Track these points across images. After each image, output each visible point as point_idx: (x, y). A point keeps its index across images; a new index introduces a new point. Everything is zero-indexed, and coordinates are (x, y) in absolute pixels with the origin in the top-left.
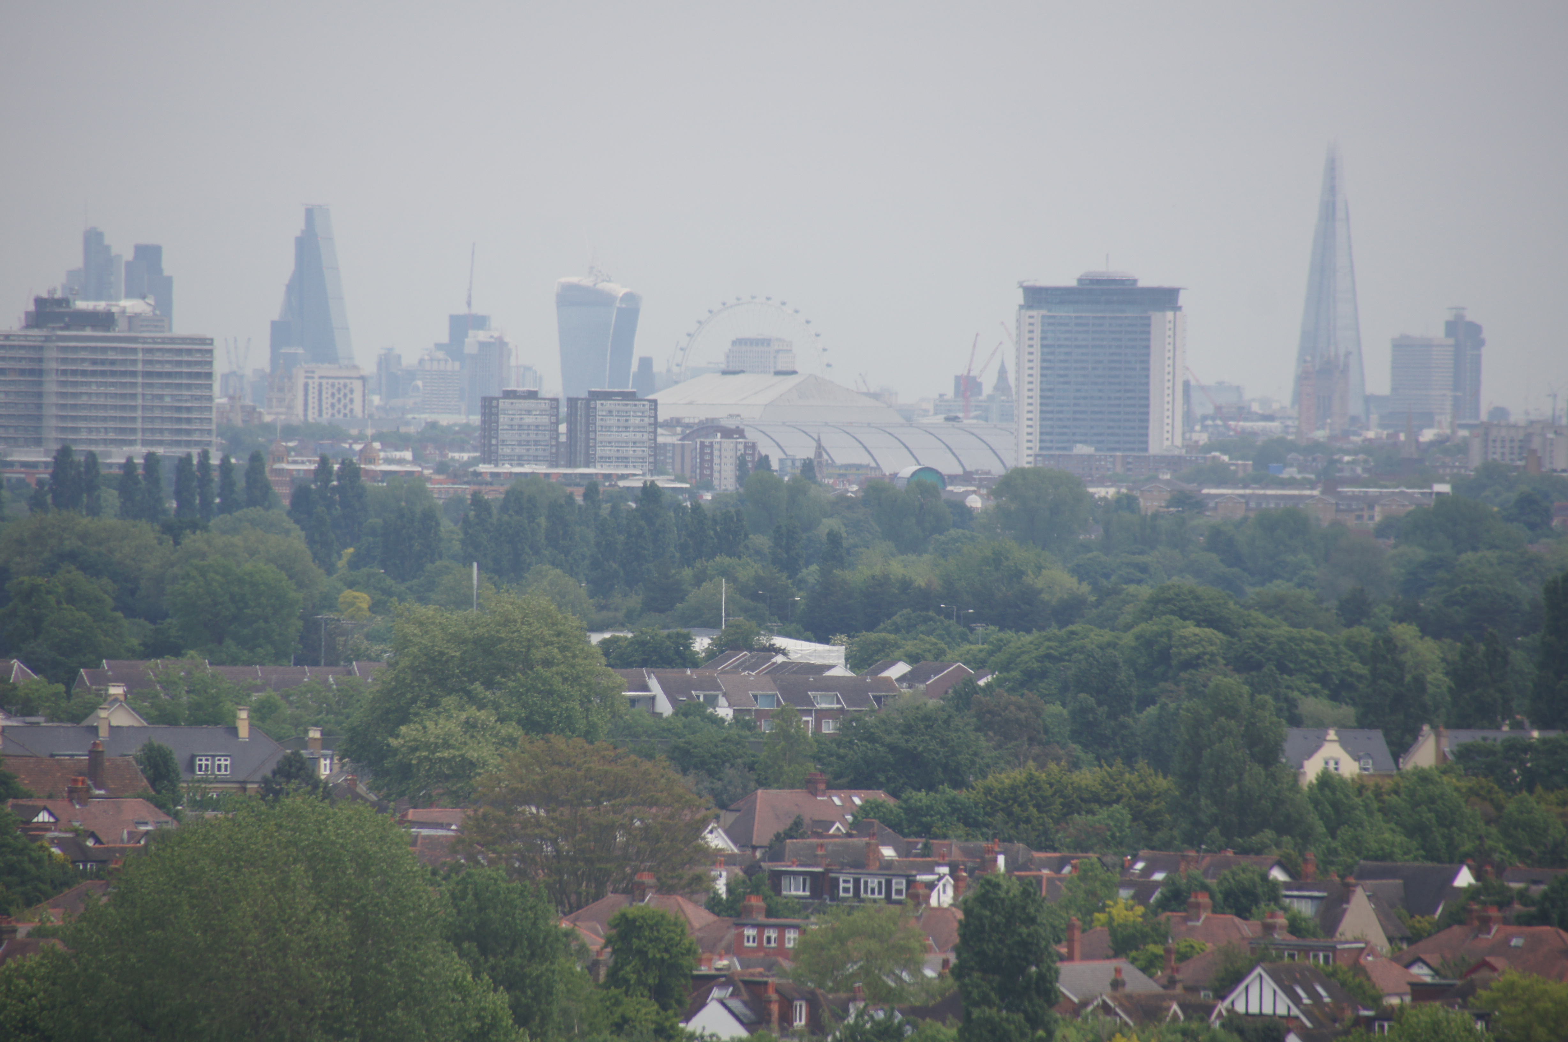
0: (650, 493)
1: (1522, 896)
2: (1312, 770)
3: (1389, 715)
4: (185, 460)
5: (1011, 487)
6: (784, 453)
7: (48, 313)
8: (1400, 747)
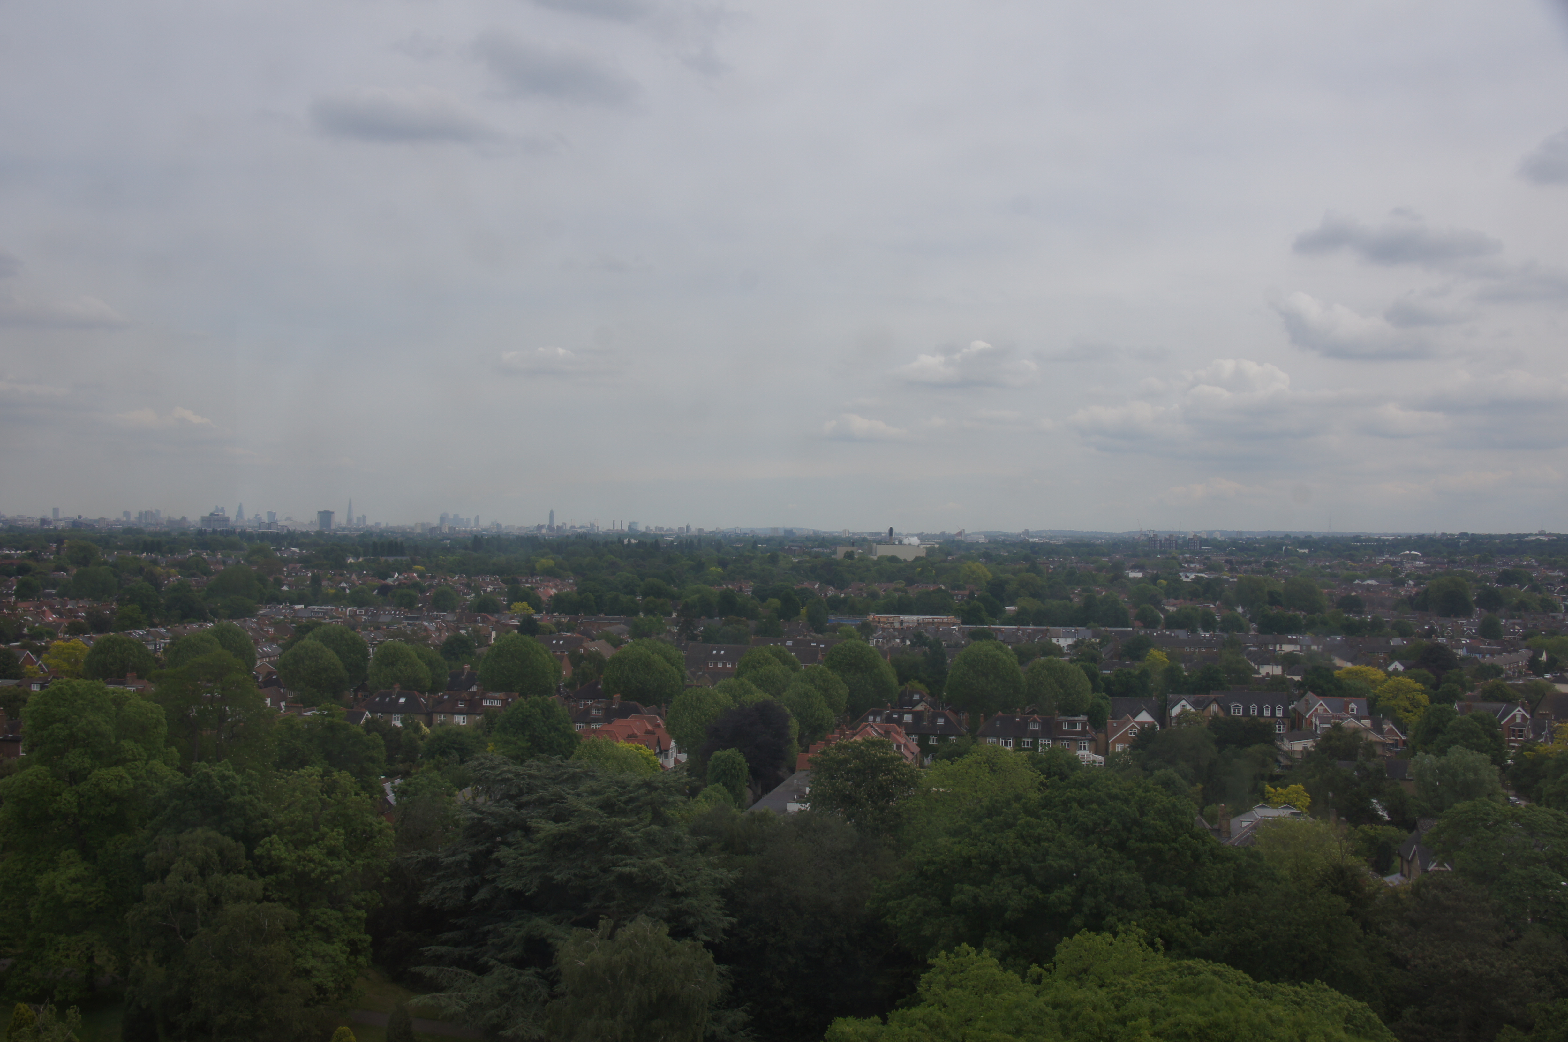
0: (278, 533)
1: (371, 574)
2: (349, 561)
3: (357, 555)
4: (226, 530)
5: (317, 533)
6: (292, 528)
7: (212, 514)
8: (358, 559)
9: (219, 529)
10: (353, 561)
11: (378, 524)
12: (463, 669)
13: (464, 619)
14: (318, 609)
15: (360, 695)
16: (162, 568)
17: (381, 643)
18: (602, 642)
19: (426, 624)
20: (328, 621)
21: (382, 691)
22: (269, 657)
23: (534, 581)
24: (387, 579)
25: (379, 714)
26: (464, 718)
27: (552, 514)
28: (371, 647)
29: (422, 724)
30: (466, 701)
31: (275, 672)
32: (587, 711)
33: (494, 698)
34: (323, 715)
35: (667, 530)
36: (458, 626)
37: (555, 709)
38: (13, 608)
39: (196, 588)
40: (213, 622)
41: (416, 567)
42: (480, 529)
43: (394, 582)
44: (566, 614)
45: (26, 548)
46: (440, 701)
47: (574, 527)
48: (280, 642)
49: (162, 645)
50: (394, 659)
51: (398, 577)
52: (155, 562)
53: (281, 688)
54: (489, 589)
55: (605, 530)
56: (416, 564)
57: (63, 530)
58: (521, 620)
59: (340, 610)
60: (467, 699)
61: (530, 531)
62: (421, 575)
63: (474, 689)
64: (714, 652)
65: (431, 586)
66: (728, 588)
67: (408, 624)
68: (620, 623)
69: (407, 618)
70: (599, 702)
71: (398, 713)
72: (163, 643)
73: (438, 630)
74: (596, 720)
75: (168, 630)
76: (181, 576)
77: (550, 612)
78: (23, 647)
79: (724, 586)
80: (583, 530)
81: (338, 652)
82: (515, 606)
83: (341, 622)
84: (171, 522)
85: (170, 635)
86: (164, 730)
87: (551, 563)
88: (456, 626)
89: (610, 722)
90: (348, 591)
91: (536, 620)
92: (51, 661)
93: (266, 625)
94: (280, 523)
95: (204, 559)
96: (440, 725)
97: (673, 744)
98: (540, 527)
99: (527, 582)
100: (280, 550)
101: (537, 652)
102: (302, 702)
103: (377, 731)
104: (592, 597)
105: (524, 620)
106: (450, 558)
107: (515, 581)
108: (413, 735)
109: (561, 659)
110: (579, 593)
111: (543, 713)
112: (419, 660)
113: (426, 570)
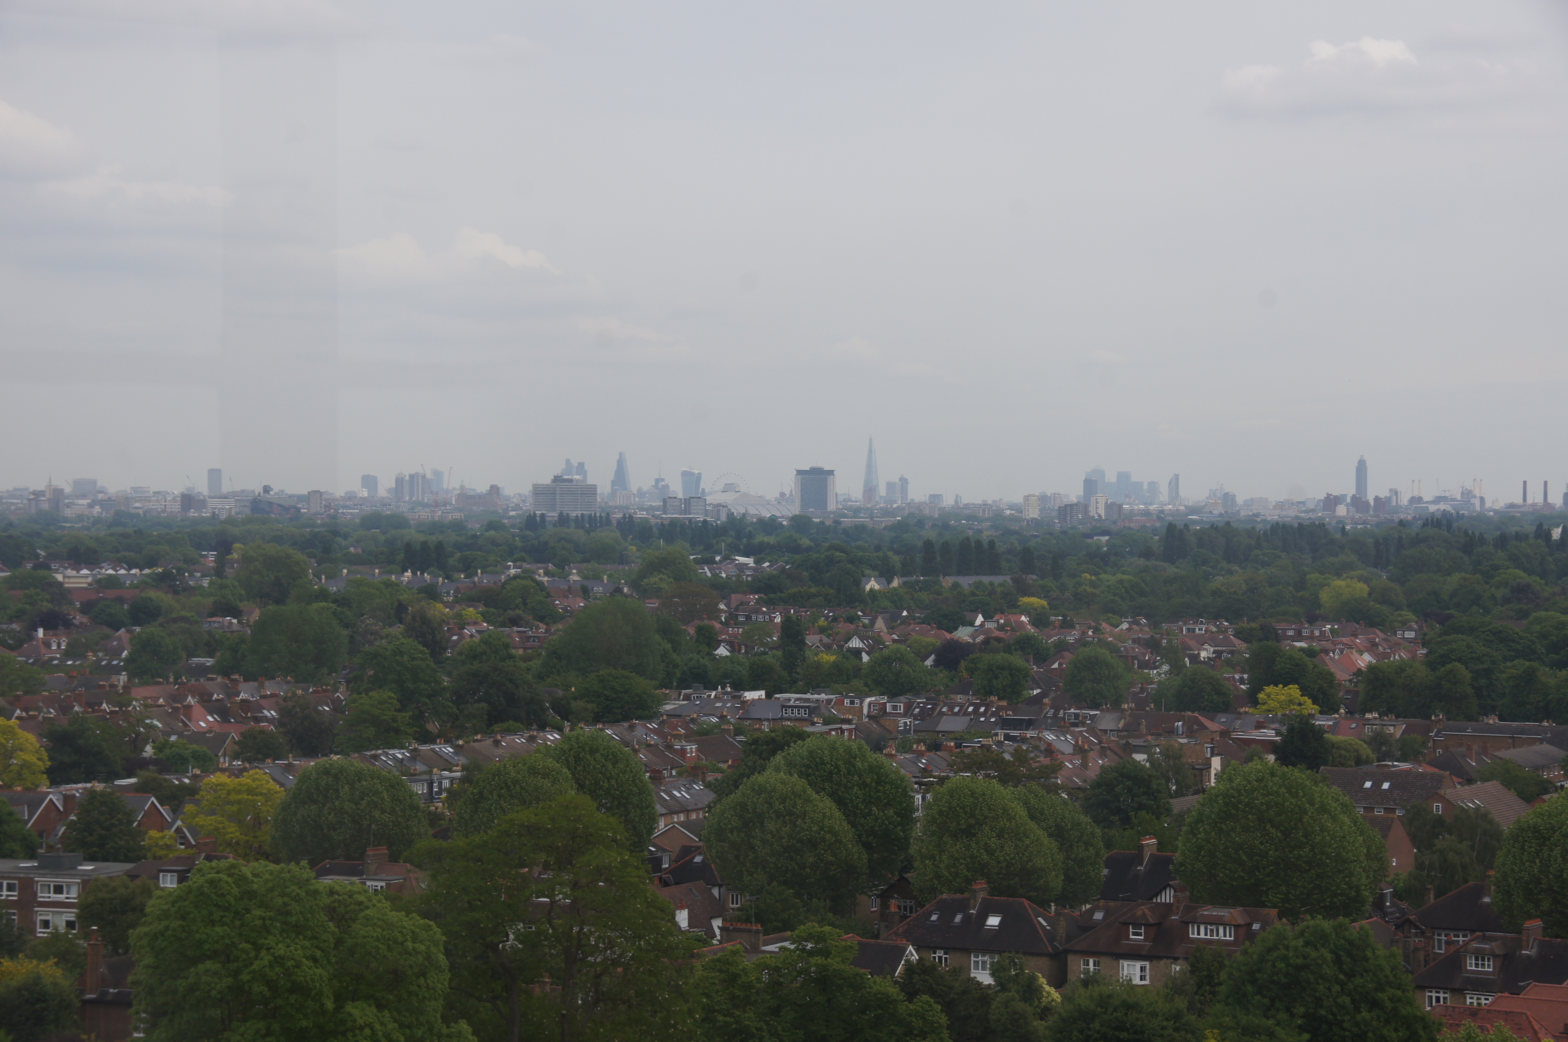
0: (705, 521)
1: (919, 618)
2: (868, 588)
3: (886, 574)
4: (591, 515)
5: (794, 519)
6: (738, 511)
7: (557, 479)
8: (889, 582)
9: (573, 514)
10: (877, 587)
11: (935, 498)
12: (1141, 848)
13: (1143, 728)
14: (796, 700)
15: (893, 905)
16: (447, 605)
17: (942, 780)
18: (1493, 787)
19: (1050, 737)
20: (819, 728)
21: (945, 896)
22: (687, 811)
23: (1317, 633)
24: (956, 629)
25: (940, 953)
26: (1142, 969)
27: (1361, 469)
28: (918, 793)
29: (1042, 981)
30: (1147, 925)
31: (698, 848)
32: (1455, 961)
33: (1217, 922)
34: (804, 950)
36: (1128, 744)
37: (1369, 954)
38: (122, 700)
39: (521, 651)
40: (560, 730)
41: (1026, 599)
42: (1182, 508)
43: (973, 636)
44: (1397, 717)
45: (151, 563)
46: (1086, 926)
47: (1420, 499)
48: (711, 777)
49: (446, 784)
50: (972, 821)
51: (982, 625)
52: (431, 593)
53: (714, 885)
54: (1203, 654)
55: (1500, 505)
56: (1026, 593)
57: (230, 521)
58: (1284, 729)
59: (847, 702)
60: (1152, 921)
61: (1307, 511)
62: (1039, 620)
63: (1167, 897)
65: (1061, 646)
67: (1007, 737)
68: (1541, 741)
69: (1006, 724)
70: (1484, 939)
71: (984, 951)
72: (447, 778)
73: (1080, 750)
74: (1480, 985)
75: (458, 749)
76: (488, 622)
77: (1356, 709)
78: (143, 788)
80: (1443, 506)
81: (840, 802)
82: (1269, 695)
83: (850, 731)
84: (465, 497)
85: (462, 760)
86: (441, 981)
87: (1361, 589)
88: (1124, 742)
89: (1516, 991)
90: (865, 658)
91: (1321, 730)
92: (201, 820)
93: (678, 737)
94: (710, 499)
95: (539, 584)
96: (1086, 983)
98: (1331, 501)
99: (1299, 637)
100: (710, 562)
101: (1323, 809)
102: (760, 919)
103: (933, 993)
104: (1466, 675)
105: (1291, 730)
106: (1109, 578)
107: (1269, 634)
108: (1020, 1006)
109: (1385, 827)
110: (1432, 665)
111: (1338, 961)
112: (1032, 825)
113: (1052, 607)
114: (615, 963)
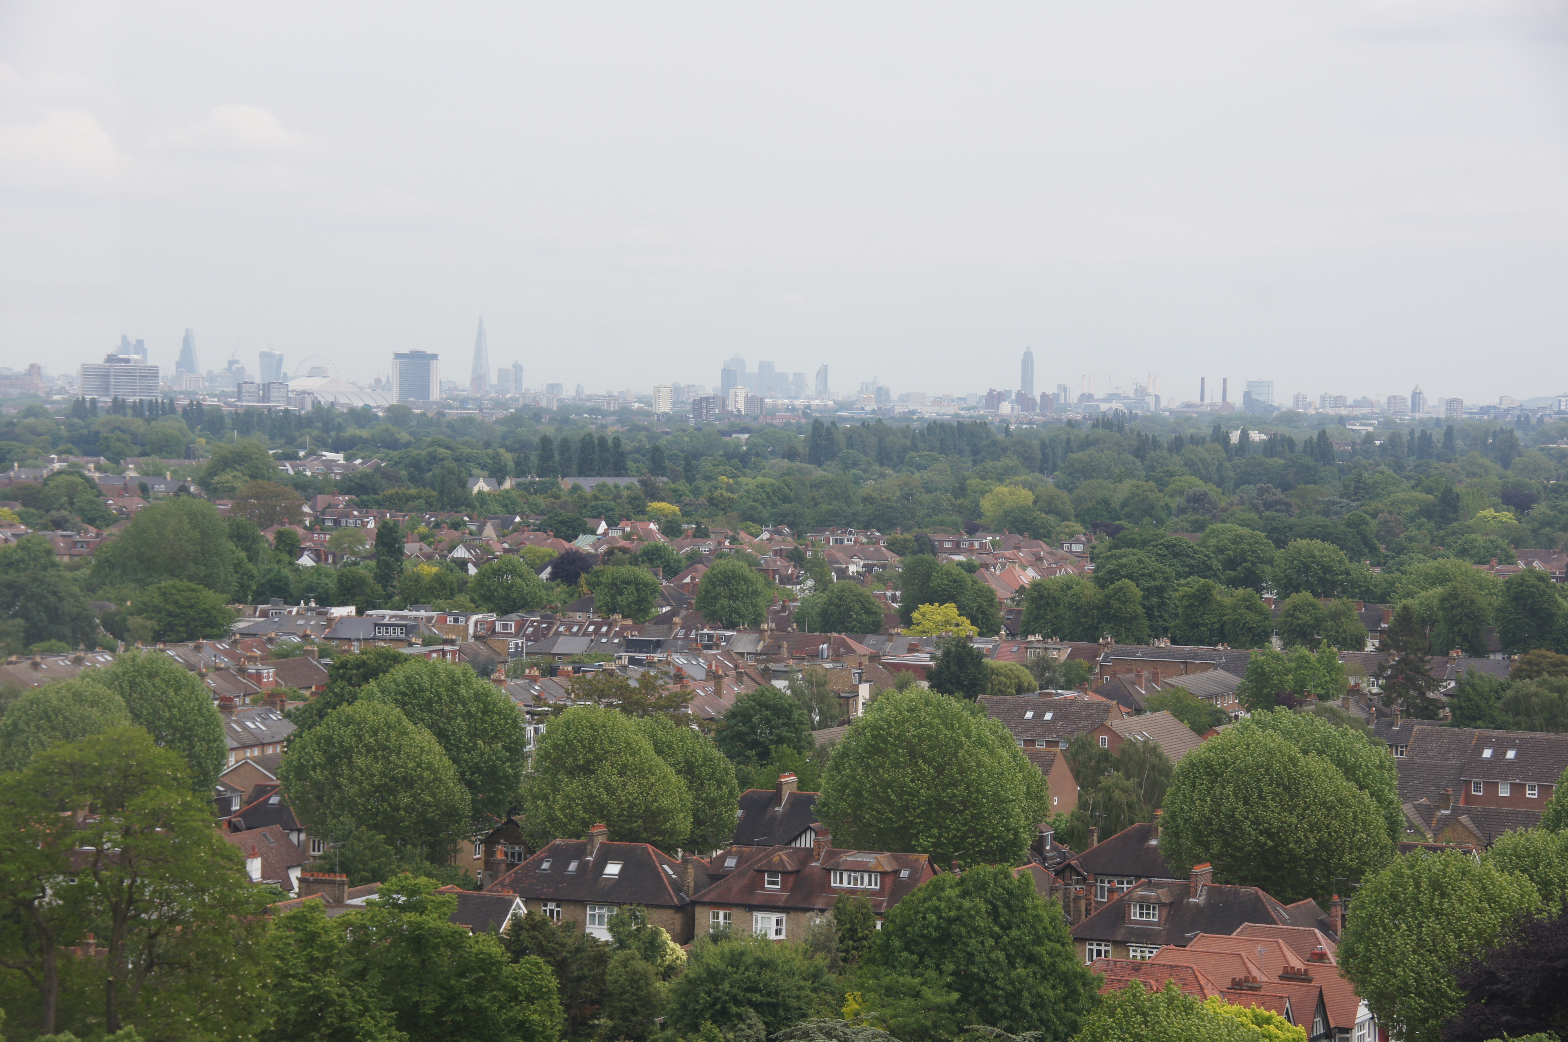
0: (286, 411)
1: (534, 524)
2: (475, 490)
3: (498, 473)
4: (151, 401)
5: (390, 409)
6: (325, 400)
7: (111, 359)
8: (500, 483)
9: (131, 399)
10: (486, 489)
11: (554, 387)
12: (779, 787)
13: (785, 652)
14: (392, 617)
15: (500, 850)
17: (558, 710)
18: (1164, 717)
19: (680, 660)
20: (418, 649)
21: (558, 841)
22: (263, 745)
23: (977, 545)
24: (576, 537)
25: (552, 906)
26: (778, 922)
27: (1027, 362)
28: (530, 723)
29: (666, 936)
30: (785, 873)
31: (275, 787)
32: (1118, 912)
33: (862, 869)
34: (395, 905)
35: (1357, 404)
36: (767, 669)
37: (1028, 903)
39: (66, 559)
40: (112, 650)
41: (656, 505)
42: (831, 403)
43: (595, 546)
44: (1062, 639)
46: (716, 876)
47: (1090, 397)
48: (290, 706)
50: (591, 756)
51: (605, 533)
53: (292, 830)
54: (852, 569)
55: (1176, 405)
56: (654, 497)
58: (939, 653)
59: (450, 619)
60: (789, 868)
61: (968, 409)
62: (670, 529)
63: (807, 841)
64: (1487, 753)
65: (694, 559)
66: (1532, 571)
67: (632, 661)
68: (1215, 667)
69: (631, 645)
70: (1150, 886)
71: (602, 904)
73: (714, 676)
74: (1145, 936)
76: (26, 524)
77: (1018, 631)
79: (1521, 565)
80: (1115, 405)
81: (441, 735)
82: (923, 615)
83: (453, 653)
87: (1025, 496)
88: (762, 666)
89: (1182, 943)
90: (472, 570)
91: (979, 654)
93: (251, 659)
94: (293, 385)
95: (88, 480)
96: (715, 939)
97: (1363, 1012)
98: (994, 398)
99: (957, 548)
100: (292, 457)
101: (980, 742)
102: (345, 869)
103: (542, 951)
104: (1135, 591)
105: (947, 654)
106: (749, 482)
107: (925, 546)
108: (641, 965)
109: (1047, 764)
110: (1101, 583)
111: (995, 914)
112: (659, 760)
113: (685, 514)
114: (173, 921)
